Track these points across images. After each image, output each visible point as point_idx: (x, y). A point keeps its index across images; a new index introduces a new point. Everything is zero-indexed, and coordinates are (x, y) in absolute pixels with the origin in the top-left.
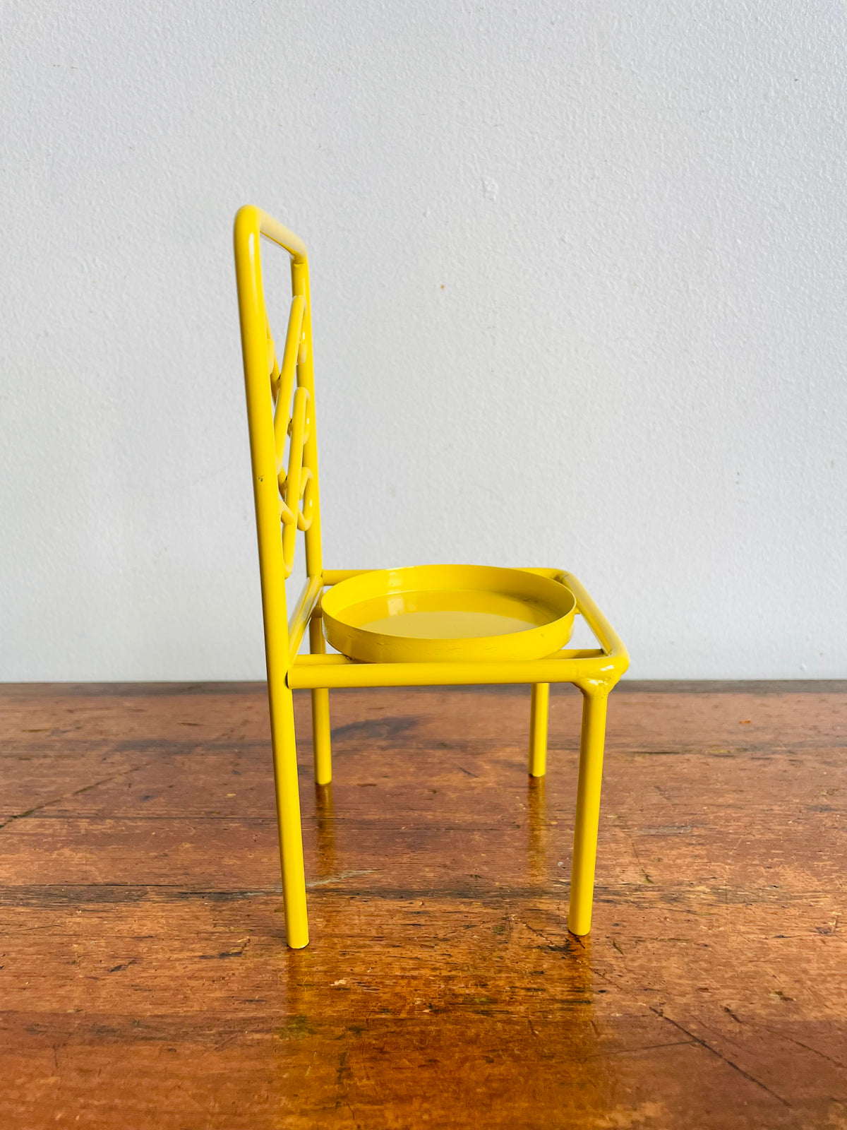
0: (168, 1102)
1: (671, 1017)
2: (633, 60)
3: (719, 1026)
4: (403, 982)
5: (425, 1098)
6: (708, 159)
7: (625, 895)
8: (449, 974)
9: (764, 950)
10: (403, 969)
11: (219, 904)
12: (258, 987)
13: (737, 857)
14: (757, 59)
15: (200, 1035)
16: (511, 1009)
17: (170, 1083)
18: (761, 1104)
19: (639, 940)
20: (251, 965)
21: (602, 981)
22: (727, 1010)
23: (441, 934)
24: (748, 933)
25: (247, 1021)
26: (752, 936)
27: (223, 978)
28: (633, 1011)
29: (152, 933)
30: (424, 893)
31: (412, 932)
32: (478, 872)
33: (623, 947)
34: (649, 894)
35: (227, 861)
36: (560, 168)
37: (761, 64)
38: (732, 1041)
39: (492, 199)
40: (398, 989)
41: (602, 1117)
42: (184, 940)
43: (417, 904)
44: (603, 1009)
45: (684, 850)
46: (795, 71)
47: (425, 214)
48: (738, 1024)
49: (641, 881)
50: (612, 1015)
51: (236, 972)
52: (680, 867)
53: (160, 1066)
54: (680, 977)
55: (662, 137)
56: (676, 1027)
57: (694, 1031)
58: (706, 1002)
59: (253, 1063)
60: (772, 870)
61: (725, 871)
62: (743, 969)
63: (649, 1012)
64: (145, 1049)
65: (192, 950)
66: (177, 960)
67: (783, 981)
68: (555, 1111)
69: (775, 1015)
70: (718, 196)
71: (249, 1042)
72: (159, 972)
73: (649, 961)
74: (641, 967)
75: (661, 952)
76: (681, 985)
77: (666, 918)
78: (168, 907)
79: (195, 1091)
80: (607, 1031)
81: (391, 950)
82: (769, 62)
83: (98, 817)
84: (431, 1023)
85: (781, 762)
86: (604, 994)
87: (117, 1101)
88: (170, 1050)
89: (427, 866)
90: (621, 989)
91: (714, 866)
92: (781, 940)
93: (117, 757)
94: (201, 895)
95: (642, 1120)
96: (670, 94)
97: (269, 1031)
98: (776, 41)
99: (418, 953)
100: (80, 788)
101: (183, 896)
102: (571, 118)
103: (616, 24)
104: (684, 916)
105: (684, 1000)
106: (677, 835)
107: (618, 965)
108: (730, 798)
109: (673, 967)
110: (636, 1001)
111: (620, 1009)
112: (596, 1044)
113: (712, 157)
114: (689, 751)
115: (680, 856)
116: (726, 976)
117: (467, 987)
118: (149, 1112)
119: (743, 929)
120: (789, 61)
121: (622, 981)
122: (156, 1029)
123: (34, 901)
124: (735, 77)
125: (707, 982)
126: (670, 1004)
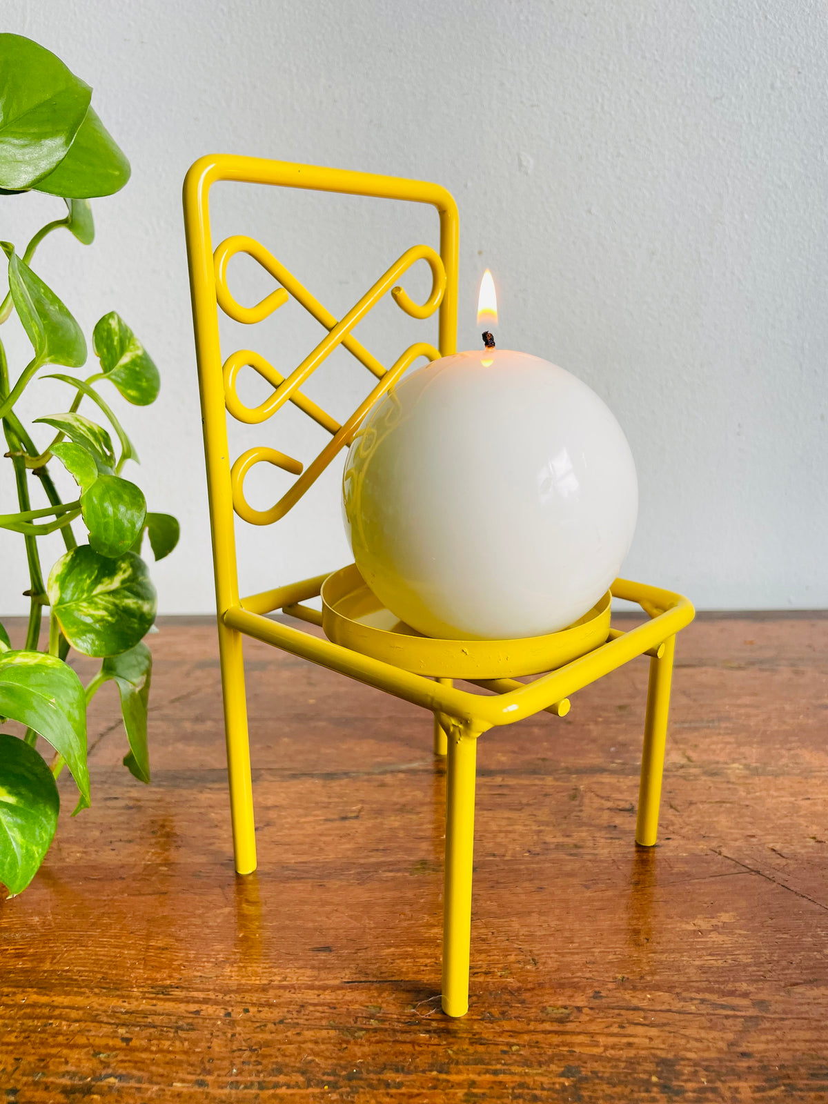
0: (331, 921)
1: (729, 856)
2: (657, 50)
3: (769, 861)
4: (502, 835)
5: (540, 913)
6: (721, 141)
7: (672, 771)
8: (538, 828)
9: (795, 809)
10: (499, 826)
11: (328, 782)
12: (380, 841)
13: (761, 743)
14: (766, 52)
15: (342, 875)
16: (596, 852)
17: (328, 908)
18: (813, 913)
19: (691, 803)
20: (370, 825)
21: (667, 831)
22: (774, 850)
23: (524, 801)
24: (779, 797)
25: (380, 864)
26: (784, 799)
27: (349, 834)
28: (697, 852)
29: (277, 804)
30: (502, 772)
31: (498, 800)
32: (543, 756)
33: (679, 808)
34: (693, 771)
35: (323, 750)
36: (589, 146)
37: (769, 58)
38: (782, 870)
39: (527, 174)
40: (498, 840)
41: (688, 923)
42: (307, 808)
43: (498, 780)
44: (671, 851)
45: (715, 738)
46: (798, 65)
47: (466, 186)
48: (784, 859)
49: (684, 761)
50: (680, 854)
51: (359, 830)
52: (714, 751)
53: (316, 898)
54: (730, 828)
55: (680, 120)
56: (734, 862)
57: (750, 864)
58: (754, 845)
59: (392, 893)
60: (792, 752)
61: (753, 753)
62: (782, 822)
63: (709, 852)
64: (299, 886)
65: (315, 816)
66: (305, 822)
67: (814, 830)
68: (649, 920)
69: (814, 853)
70: (728, 175)
71: (385, 879)
72: (293, 832)
73: (703, 817)
74: (697, 822)
75: (711, 811)
76: (732, 833)
77: (710, 787)
78: (284, 784)
79: (351, 913)
80: (678, 866)
81: (485, 812)
82: (776, 57)
83: (198, 719)
84: (533, 863)
85: (785, 674)
86: (670, 841)
87: (287, 922)
88: (321, 885)
89: (498, 752)
90: (684, 837)
91: (742, 749)
92: (809, 802)
93: (198, 673)
94: (311, 775)
95: (720, 924)
96: (689, 82)
97: (399, 871)
98: (782, 38)
99: (507, 814)
100: (173, 697)
101: (294, 776)
102: (600, 100)
103: (642, 18)
104: (725, 786)
105: (737, 844)
106: (708, 727)
107: (678, 821)
108: (746, 700)
109: (723, 822)
110: (698, 845)
111: (686, 850)
112: (672, 874)
113: (724, 139)
114: (705, 665)
115: (713, 743)
116: (768, 826)
117: (555, 837)
118: (316, 929)
119: (775, 794)
120: (794, 56)
121: (684, 831)
122: (304, 871)
123: (165, 783)
124: (746, 68)
125: (754, 831)
126: (726, 846)
